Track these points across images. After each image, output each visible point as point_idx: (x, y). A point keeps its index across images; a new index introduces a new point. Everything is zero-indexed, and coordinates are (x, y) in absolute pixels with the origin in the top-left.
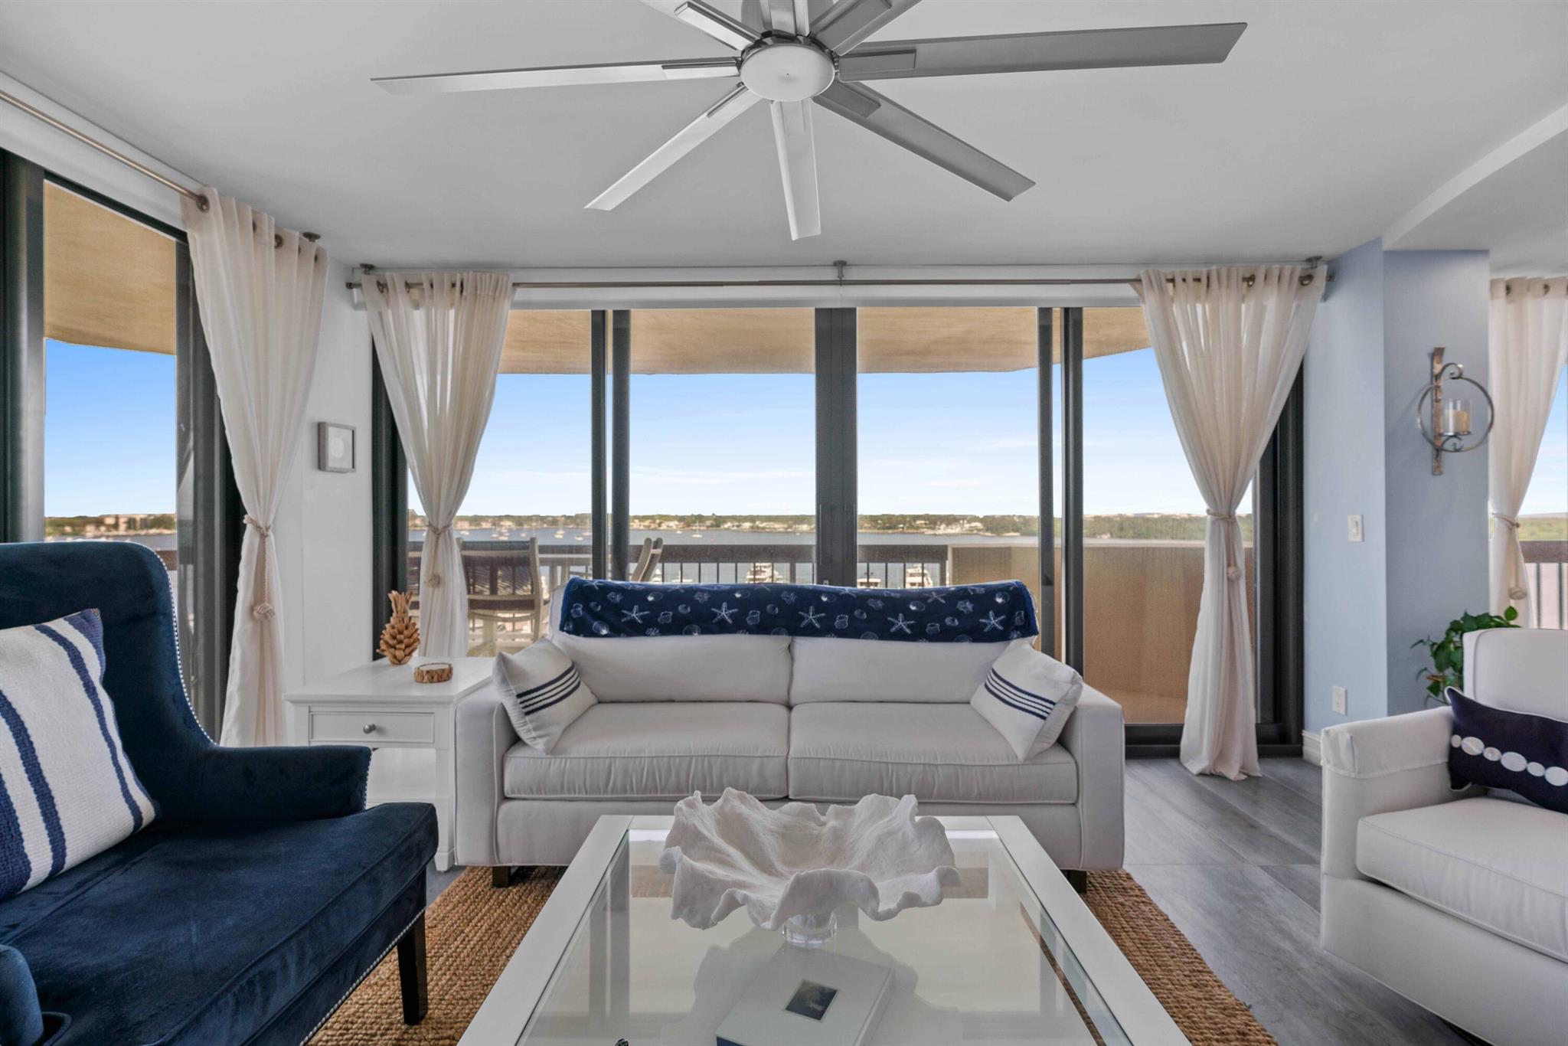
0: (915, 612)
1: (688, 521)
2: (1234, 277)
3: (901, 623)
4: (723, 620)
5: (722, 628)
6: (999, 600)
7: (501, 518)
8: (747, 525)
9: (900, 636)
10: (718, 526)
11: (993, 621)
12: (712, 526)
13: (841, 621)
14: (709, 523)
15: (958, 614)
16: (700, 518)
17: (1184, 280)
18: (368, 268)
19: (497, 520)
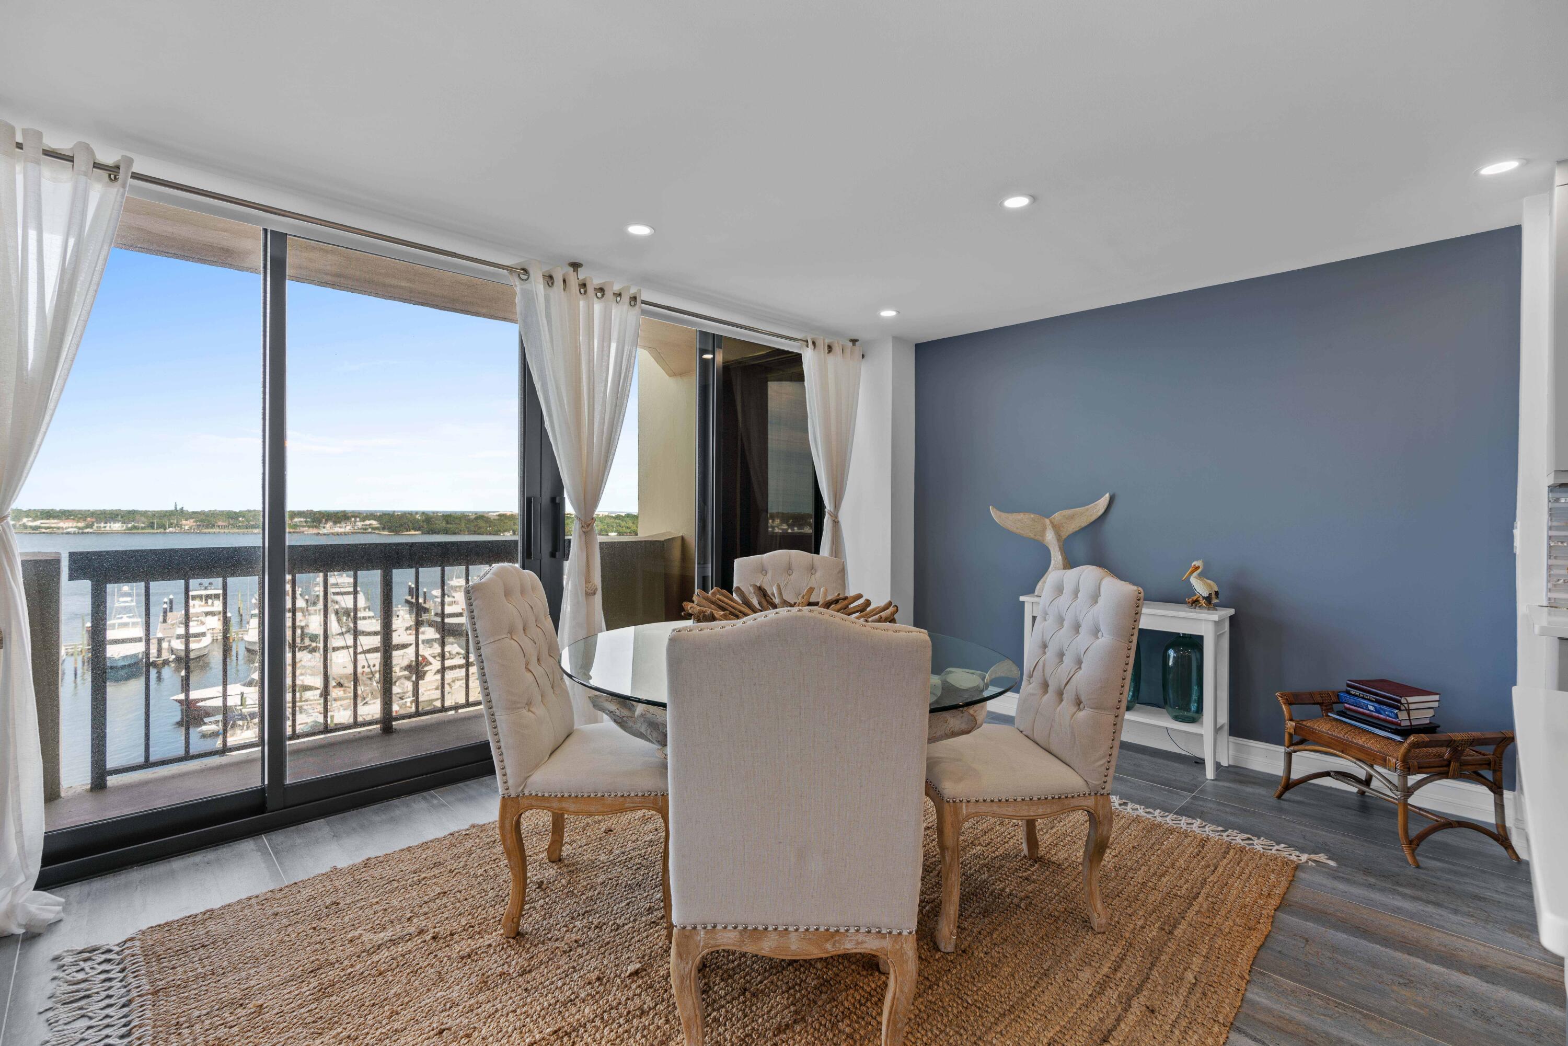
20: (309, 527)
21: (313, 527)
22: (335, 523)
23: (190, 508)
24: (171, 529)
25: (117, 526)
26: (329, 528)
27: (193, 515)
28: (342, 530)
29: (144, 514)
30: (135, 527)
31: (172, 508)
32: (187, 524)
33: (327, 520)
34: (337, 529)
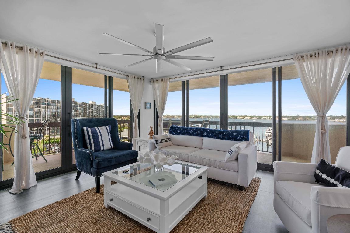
0: (224, 134)
1: (252, 117)
2: (324, 53)
3: (221, 136)
4: (191, 133)
5: (191, 135)
6: (242, 133)
7: (209, 116)
8: (268, 118)
9: (220, 138)
10: (260, 118)
11: (240, 137)
12: (258, 118)
13: (210, 135)
14: (257, 117)
15: (233, 135)
16: (255, 116)
17: (307, 56)
18: (152, 79)
19: (208, 117)
20: (331, 120)
21: (332, 120)
22: (340, 119)
23: (300, 115)
24: (297, 120)
25: (286, 119)
26: (338, 120)
27: (301, 117)
28: (342, 121)
29: (291, 116)
30: (290, 119)
31: (296, 115)
32: (300, 119)
33: (337, 118)
34: (341, 120)
